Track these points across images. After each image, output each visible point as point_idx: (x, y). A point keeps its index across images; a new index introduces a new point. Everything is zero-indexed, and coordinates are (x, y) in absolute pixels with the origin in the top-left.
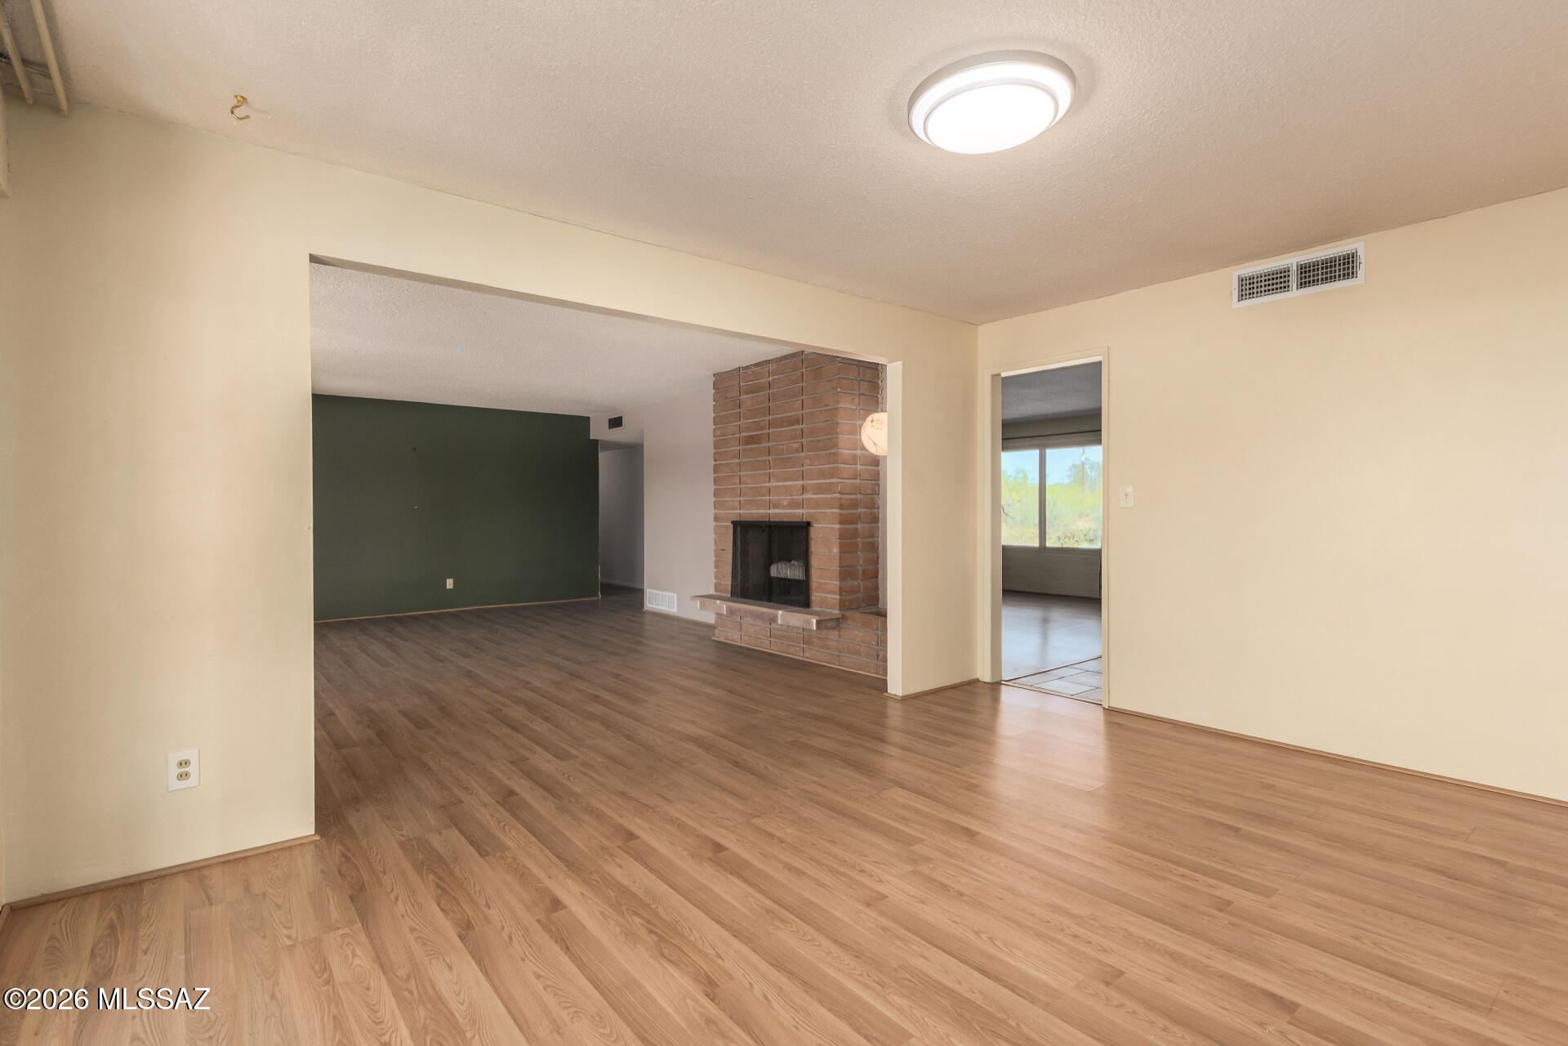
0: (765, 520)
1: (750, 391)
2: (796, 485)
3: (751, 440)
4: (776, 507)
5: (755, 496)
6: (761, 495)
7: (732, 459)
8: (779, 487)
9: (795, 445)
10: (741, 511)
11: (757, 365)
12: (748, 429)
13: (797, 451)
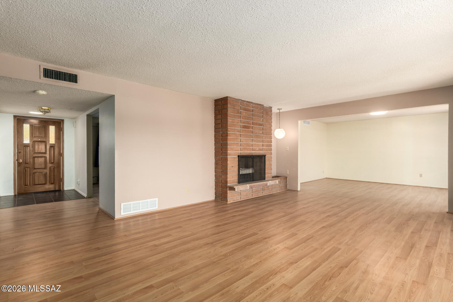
0: (250, 155)
1: (245, 109)
2: (261, 144)
3: (245, 127)
4: (254, 150)
5: (247, 147)
6: (249, 146)
7: (237, 132)
8: (255, 144)
9: (261, 132)
10: (241, 152)
11: (248, 102)
12: (244, 123)
13: (261, 134)
